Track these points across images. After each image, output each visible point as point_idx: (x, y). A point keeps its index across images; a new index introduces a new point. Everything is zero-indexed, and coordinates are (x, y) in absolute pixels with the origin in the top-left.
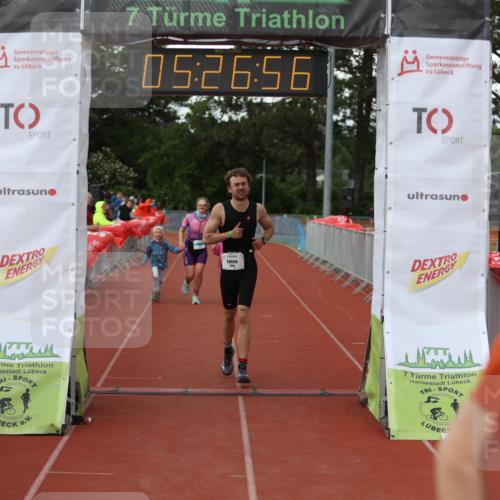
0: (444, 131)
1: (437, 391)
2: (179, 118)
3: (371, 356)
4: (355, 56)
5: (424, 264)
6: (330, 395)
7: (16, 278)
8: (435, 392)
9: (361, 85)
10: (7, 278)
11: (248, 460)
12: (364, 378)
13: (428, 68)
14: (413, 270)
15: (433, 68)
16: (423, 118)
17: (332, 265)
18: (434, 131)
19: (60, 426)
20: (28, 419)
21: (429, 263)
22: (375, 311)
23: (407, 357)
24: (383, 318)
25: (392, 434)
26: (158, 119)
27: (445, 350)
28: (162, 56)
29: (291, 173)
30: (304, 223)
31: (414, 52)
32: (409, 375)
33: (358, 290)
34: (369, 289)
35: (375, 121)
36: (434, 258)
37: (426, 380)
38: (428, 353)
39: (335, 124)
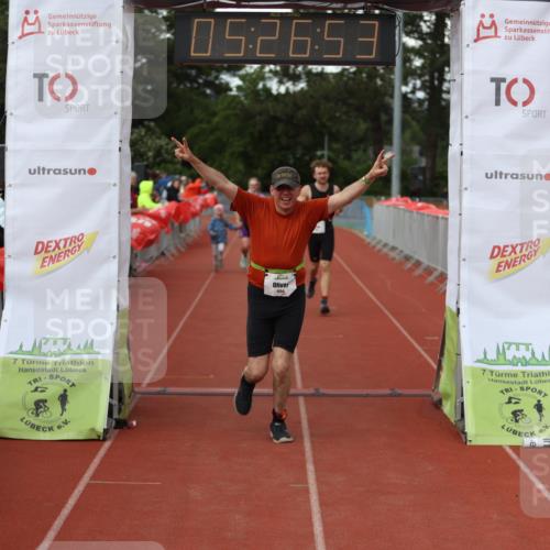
0: (525, 104)
1: (519, 391)
2: (231, 90)
3: (446, 352)
4: (425, 21)
5: (504, 251)
6: (400, 395)
7: (52, 266)
8: (516, 392)
9: (433, 53)
10: (42, 266)
11: (310, 467)
12: (438, 376)
13: (507, 34)
14: (492, 257)
15: (512, 34)
16: (502, 89)
17: (401, 252)
18: (514, 103)
19: (102, 431)
20: (66, 423)
21: (510, 249)
22: (450, 303)
23: (485, 353)
24: (458, 310)
25: (469, 439)
26: (208, 91)
27: (527, 346)
28: (212, 21)
29: (356, 150)
30: (371, 206)
31: (492, 16)
32: (487, 372)
33: (431, 279)
34: (443, 278)
35: (448, 92)
36: (514, 244)
37: (507, 379)
38: (509, 349)
39: (404, 96)
